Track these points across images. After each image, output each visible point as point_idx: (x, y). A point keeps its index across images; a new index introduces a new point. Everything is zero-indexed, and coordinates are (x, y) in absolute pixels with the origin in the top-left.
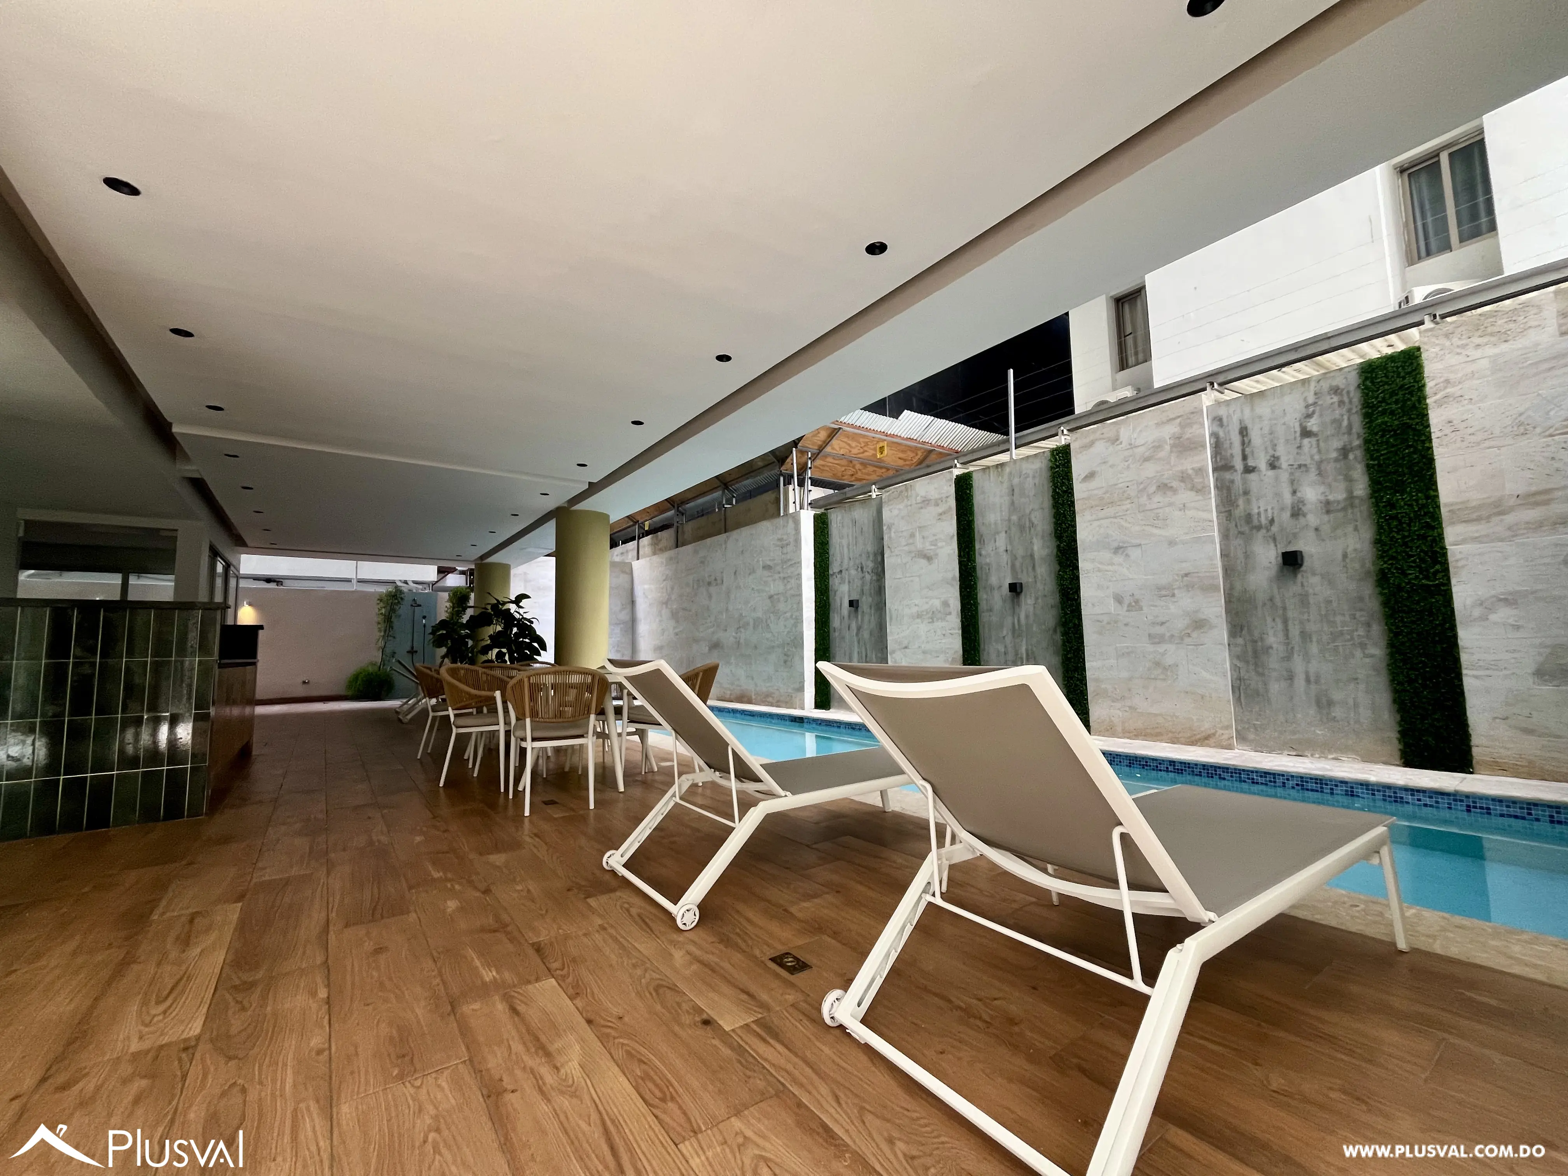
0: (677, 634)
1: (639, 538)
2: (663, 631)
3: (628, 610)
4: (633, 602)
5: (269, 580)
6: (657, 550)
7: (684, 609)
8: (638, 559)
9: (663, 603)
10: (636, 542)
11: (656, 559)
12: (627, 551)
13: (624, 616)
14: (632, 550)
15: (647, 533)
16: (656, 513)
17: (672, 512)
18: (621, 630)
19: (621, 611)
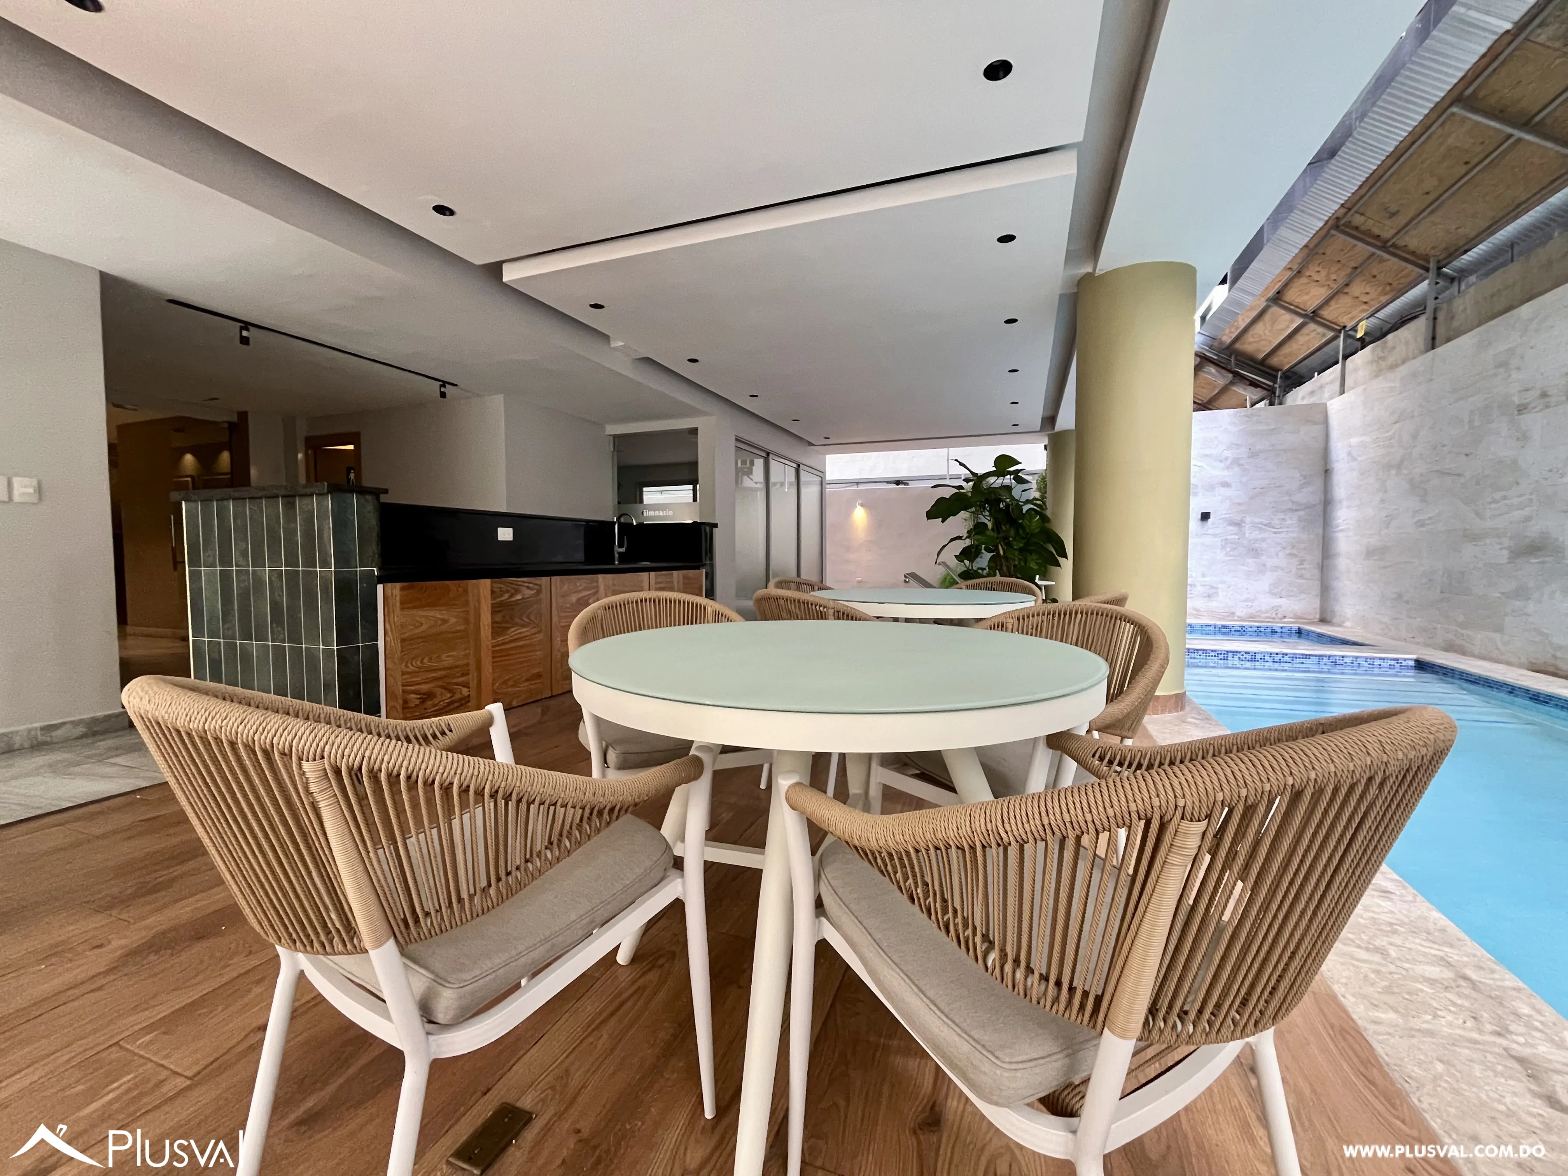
0: (1421, 524)
1: (1346, 357)
2: (1390, 518)
3: (1319, 483)
4: (1327, 472)
5: (898, 483)
6: (1380, 369)
7: (1443, 473)
8: (1342, 392)
9: (1388, 467)
10: (1338, 367)
11: (1380, 385)
12: (1321, 387)
13: (1310, 495)
14: (1332, 382)
15: (1363, 343)
16: (1384, 299)
17: (1424, 285)
18: (1300, 519)
19: (1301, 487)
